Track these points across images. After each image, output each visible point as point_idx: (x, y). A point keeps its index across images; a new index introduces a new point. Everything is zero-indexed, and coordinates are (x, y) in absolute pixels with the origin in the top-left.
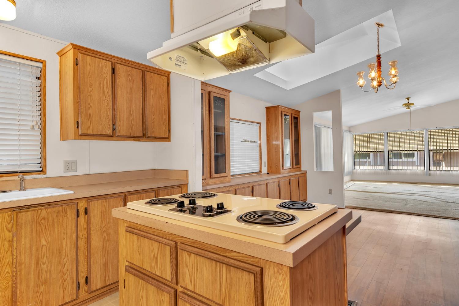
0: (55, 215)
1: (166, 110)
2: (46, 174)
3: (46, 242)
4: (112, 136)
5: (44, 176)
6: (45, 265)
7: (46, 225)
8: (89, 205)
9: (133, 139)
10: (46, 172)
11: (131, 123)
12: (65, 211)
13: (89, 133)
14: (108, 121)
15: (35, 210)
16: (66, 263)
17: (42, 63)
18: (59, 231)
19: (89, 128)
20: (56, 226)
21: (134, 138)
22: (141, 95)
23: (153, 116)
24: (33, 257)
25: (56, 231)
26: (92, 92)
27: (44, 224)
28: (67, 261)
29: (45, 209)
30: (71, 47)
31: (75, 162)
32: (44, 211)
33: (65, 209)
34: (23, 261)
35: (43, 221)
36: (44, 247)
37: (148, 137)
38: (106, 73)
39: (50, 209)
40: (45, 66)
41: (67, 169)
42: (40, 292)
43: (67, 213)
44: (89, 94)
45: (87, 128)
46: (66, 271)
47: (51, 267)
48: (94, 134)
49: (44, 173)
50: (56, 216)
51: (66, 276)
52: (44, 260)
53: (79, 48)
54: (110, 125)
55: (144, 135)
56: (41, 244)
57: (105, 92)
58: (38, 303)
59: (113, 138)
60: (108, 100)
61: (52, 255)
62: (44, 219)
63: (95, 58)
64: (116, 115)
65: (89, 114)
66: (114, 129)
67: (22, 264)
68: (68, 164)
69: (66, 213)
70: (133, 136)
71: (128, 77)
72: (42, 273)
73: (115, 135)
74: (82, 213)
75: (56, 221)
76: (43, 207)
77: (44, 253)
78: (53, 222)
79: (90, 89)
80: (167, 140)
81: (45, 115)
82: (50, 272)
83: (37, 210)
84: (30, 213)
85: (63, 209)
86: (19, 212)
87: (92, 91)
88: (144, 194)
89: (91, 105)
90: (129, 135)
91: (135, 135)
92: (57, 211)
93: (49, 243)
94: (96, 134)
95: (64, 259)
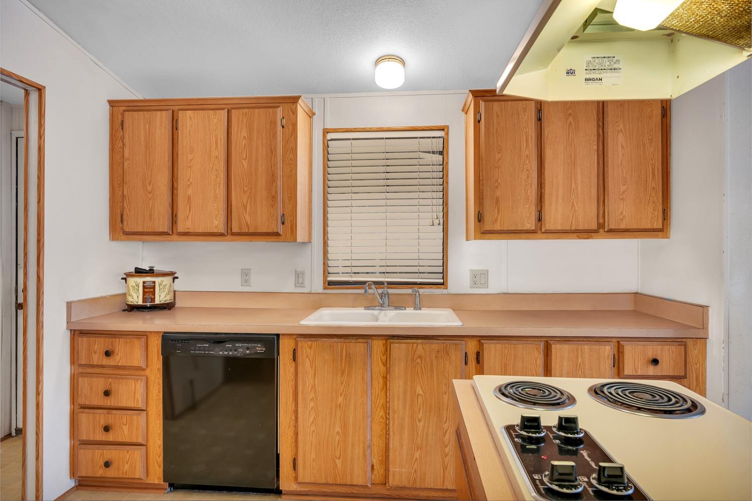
0: (434, 355)
1: (658, 170)
2: (447, 289)
3: (423, 391)
4: (533, 232)
5: (445, 291)
6: (421, 423)
7: (423, 367)
8: (483, 350)
9: (577, 236)
10: (447, 285)
11: (573, 205)
12: (446, 351)
13: (495, 229)
14: (527, 206)
15: (410, 343)
16: (447, 430)
17: (443, 130)
18: (438, 379)
19: (496, 220)
20: (435, 371)
21: (578, 234)
22: (595, 147)
23: (622, 187)
24: (408, 406)
25: (435, 378)
26: (500, 161)
27: (420, 365)
28: (449, 427)
29: (422, 344)
30: (471, 96)
31: (485, 273)
32: (420, 346)
33: (448, 349)
34: (396, 408)
35: (419, 361)
36: (420, 397)
37: (610, 231)
38: (526, 122)
39: (428, 345)
40: (447, 134)
41: (474, 284)
42: (414, 459)
43: (450, 356)
44: (496, 165)
45: (493, 220)
46: (447, 443)
47: (428, 427)
48: (503, 230)
49: (445, 288)
50: (436, 357)
51: (447, 450)
52: (420, 416)
53: (482, 94)
54: (530, 214)
55: (601, 226)
56: (417, 394)
57: (524, 156)
58: (413, 472)
59: (539, 235)
60: (528, 170)
61: (430, 412)
62: (420, 357)
63: (506, 102)
64: (542, 194)
65: (497, 197)
66: (540, 219)
67: (395, 412)
68: (475, 276)
69: (448, 355)
70: (575, 230)
71: (567, 119)
72: (417, 434)
73: (541, 229)
74: (473, 360)
75: (435, 363)
76: (420, 341)
77: (420, 406)
78: (432, 365)
79: (498, 156)
80: (660, 233)
81: (447, 204)
82: (427, 435)
83: (413, 344)
84: (404, 345)
85: (444, 349)
86: (393, 343)
87: (500, 159)
88: (586, 347)
89: (499, 183)
90: (568, 228)
91: (581, 228)
92: (436, 350)
93: (426, 393)
94: (508, 229)
95: (445, 423)
